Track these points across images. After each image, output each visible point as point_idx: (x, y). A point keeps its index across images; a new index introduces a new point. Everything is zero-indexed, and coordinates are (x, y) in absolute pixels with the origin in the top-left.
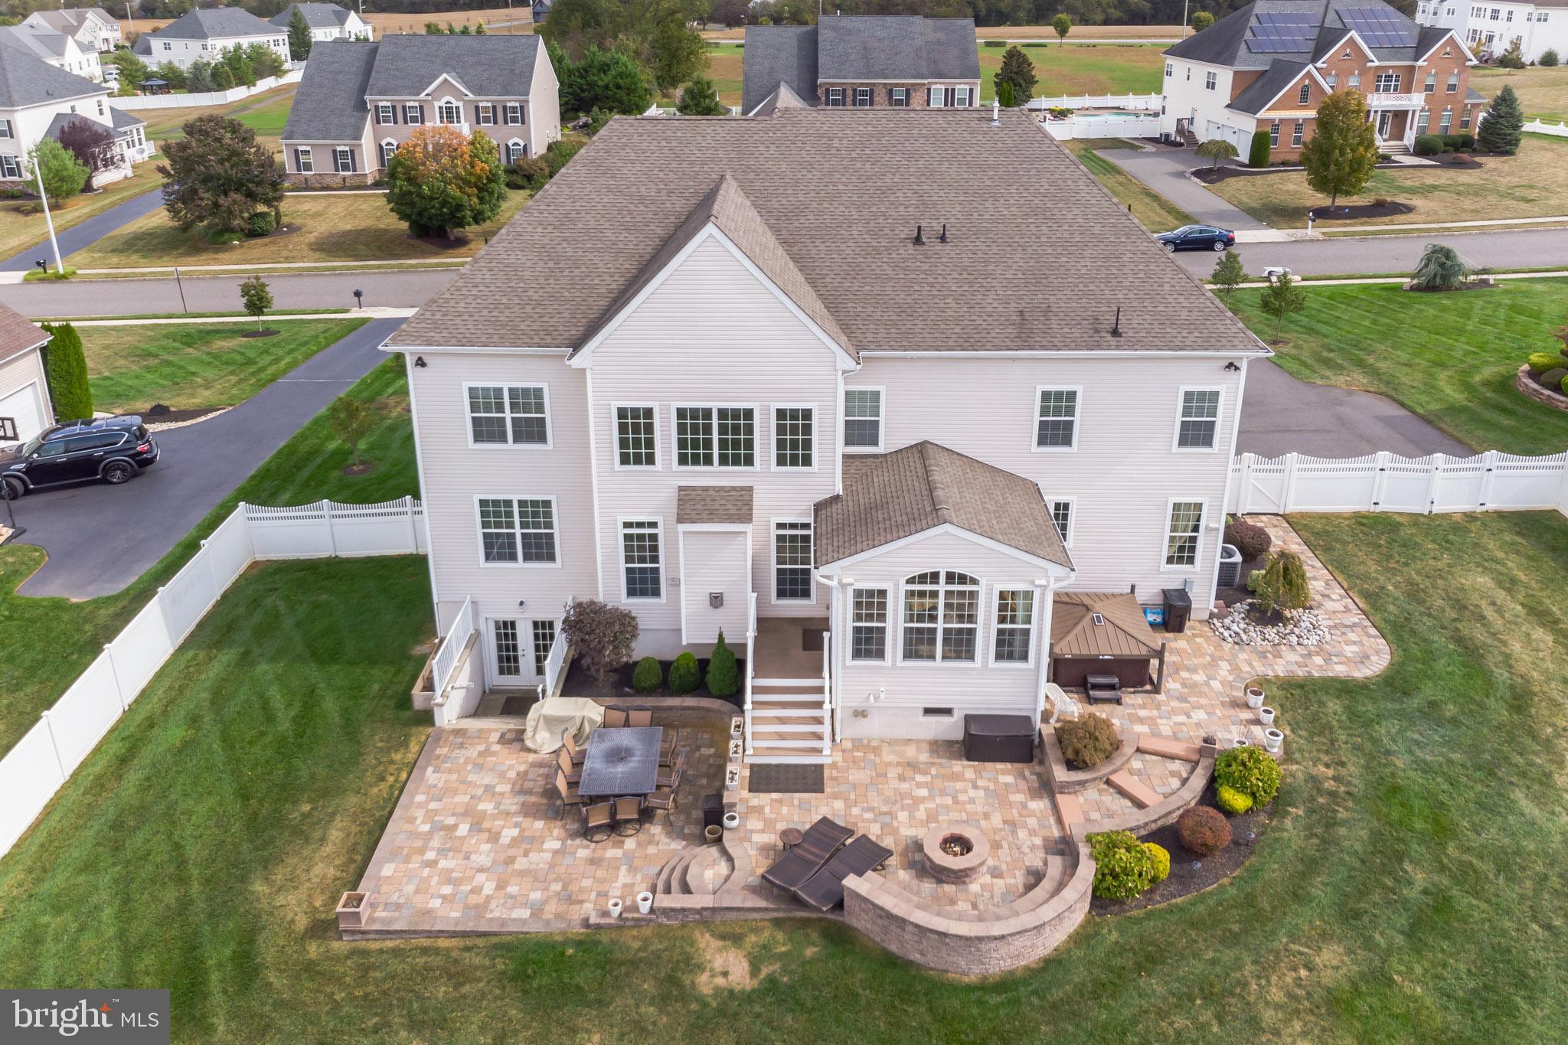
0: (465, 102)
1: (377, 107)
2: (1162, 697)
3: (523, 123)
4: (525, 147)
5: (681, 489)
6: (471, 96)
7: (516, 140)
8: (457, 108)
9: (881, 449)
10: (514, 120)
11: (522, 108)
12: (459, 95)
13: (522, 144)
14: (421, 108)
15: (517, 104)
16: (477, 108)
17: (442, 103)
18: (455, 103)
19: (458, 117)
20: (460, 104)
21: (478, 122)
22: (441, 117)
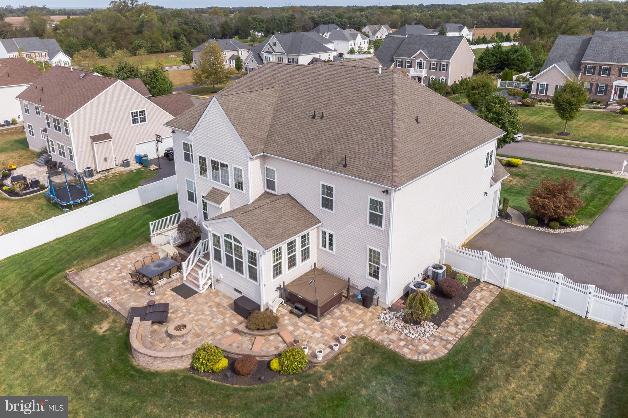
0: (427, 61)
1: (397, 61)
2: (316, 323)
3: (446, 71)
4: (446, 80)
5: (213, 188)
6: (429, 59)
7: (443, 77)
8: (424, 63)
9: (276, 193)
10: (443, 69)
11: (447, 65)
12: (425, 58)
13: (445, 79)
14: (411, 62)
15: (445, 63)
16: (431, 63)
17: (418, 61)
18: (423, 61)
19: (423, 67)
20: (425, 62)
21: (430, 69)
22: (418, 66)
